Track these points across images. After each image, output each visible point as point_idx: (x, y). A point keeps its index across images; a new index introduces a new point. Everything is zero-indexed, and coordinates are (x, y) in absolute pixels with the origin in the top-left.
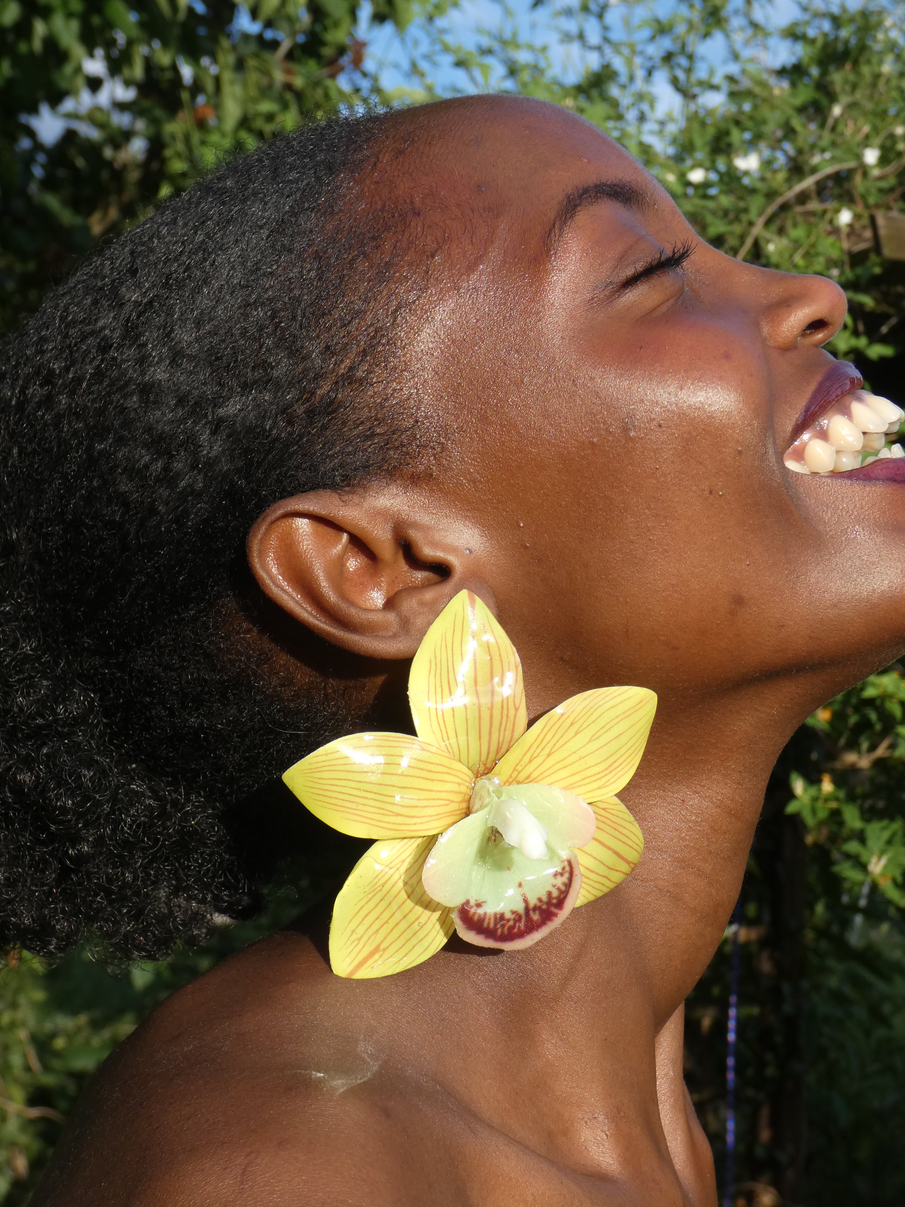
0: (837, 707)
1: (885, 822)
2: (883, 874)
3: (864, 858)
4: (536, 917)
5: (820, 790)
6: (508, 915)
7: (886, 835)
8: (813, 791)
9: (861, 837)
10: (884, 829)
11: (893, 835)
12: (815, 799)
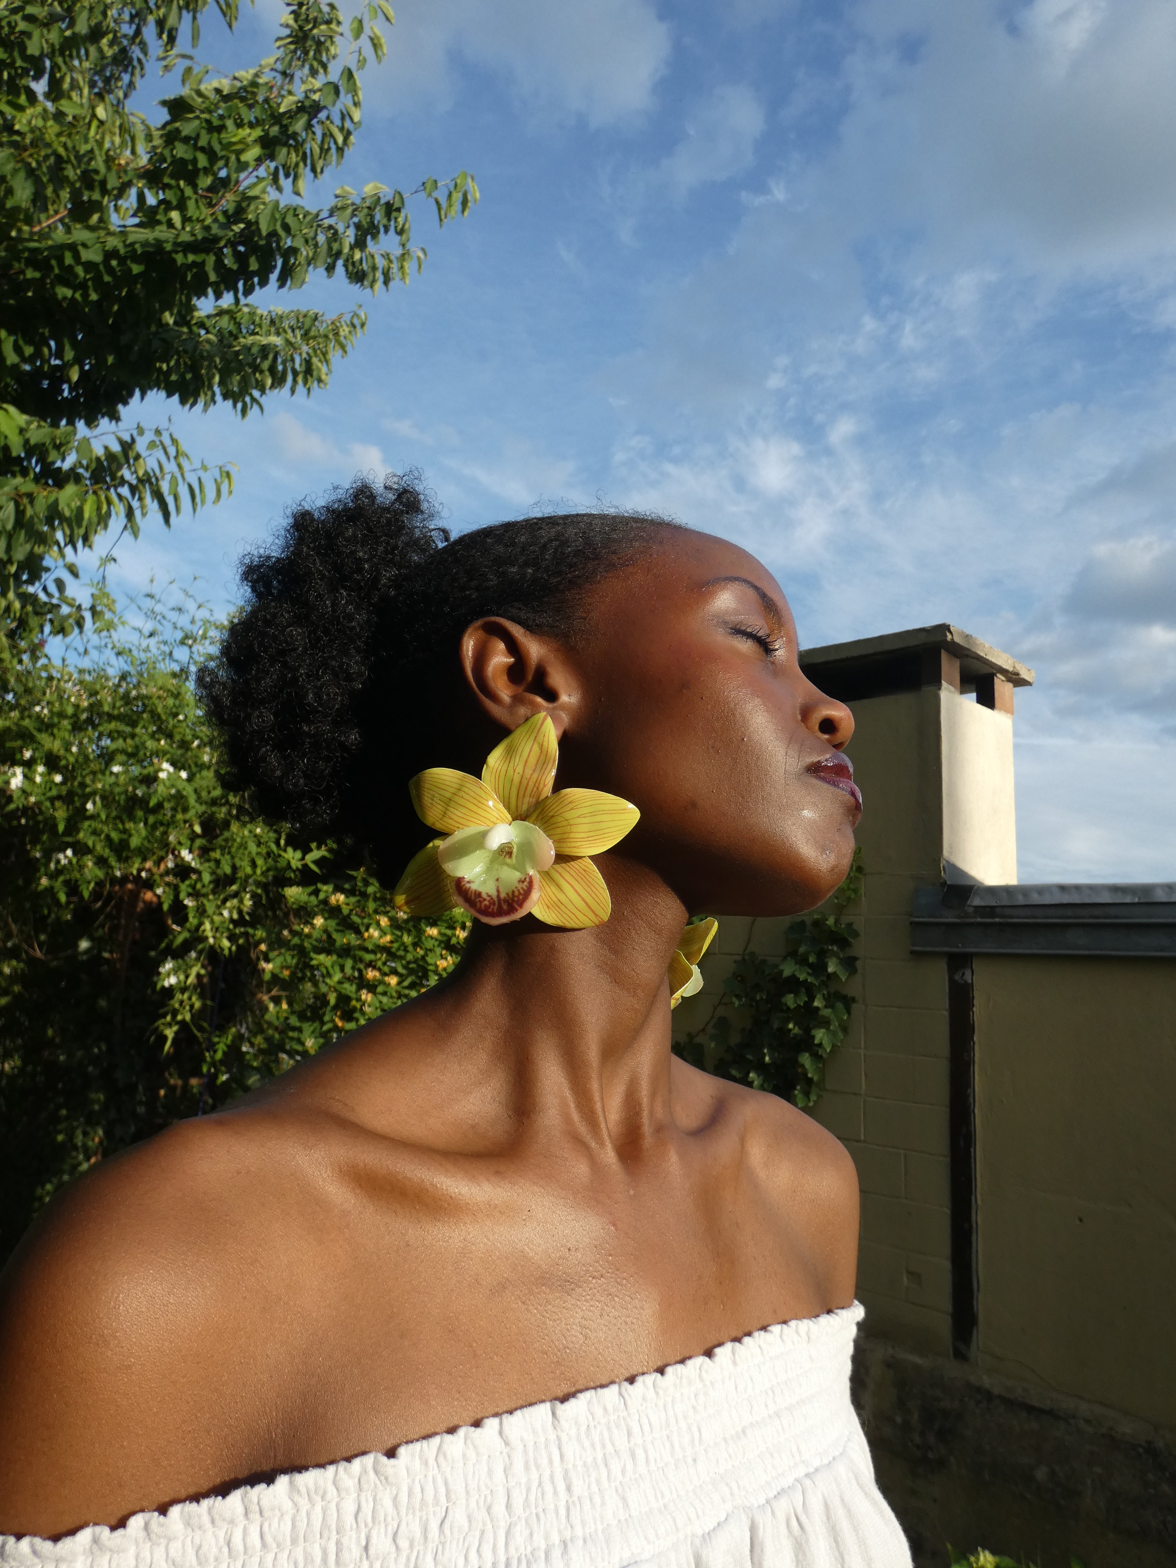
0: (292, 969)
1: (310, 1023)
2: (312, 1048)
3: (303, 1039)
4: (505, 907)
5: (281, 1007)
6: (484, 895)
7: (312, 1029)
8: (278, 1009)
9: (300, 1030)
10: (310, 1026)
11: (315, 1029)
12: (278, 1013)
